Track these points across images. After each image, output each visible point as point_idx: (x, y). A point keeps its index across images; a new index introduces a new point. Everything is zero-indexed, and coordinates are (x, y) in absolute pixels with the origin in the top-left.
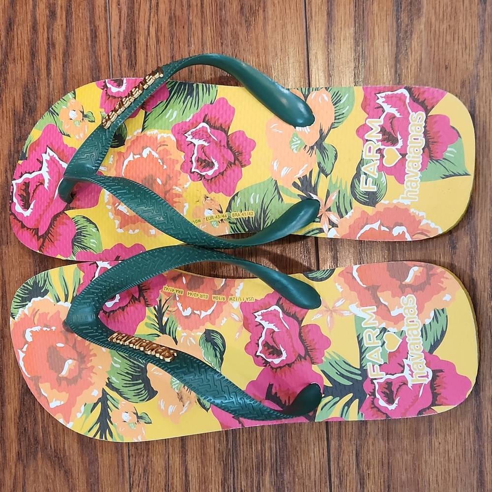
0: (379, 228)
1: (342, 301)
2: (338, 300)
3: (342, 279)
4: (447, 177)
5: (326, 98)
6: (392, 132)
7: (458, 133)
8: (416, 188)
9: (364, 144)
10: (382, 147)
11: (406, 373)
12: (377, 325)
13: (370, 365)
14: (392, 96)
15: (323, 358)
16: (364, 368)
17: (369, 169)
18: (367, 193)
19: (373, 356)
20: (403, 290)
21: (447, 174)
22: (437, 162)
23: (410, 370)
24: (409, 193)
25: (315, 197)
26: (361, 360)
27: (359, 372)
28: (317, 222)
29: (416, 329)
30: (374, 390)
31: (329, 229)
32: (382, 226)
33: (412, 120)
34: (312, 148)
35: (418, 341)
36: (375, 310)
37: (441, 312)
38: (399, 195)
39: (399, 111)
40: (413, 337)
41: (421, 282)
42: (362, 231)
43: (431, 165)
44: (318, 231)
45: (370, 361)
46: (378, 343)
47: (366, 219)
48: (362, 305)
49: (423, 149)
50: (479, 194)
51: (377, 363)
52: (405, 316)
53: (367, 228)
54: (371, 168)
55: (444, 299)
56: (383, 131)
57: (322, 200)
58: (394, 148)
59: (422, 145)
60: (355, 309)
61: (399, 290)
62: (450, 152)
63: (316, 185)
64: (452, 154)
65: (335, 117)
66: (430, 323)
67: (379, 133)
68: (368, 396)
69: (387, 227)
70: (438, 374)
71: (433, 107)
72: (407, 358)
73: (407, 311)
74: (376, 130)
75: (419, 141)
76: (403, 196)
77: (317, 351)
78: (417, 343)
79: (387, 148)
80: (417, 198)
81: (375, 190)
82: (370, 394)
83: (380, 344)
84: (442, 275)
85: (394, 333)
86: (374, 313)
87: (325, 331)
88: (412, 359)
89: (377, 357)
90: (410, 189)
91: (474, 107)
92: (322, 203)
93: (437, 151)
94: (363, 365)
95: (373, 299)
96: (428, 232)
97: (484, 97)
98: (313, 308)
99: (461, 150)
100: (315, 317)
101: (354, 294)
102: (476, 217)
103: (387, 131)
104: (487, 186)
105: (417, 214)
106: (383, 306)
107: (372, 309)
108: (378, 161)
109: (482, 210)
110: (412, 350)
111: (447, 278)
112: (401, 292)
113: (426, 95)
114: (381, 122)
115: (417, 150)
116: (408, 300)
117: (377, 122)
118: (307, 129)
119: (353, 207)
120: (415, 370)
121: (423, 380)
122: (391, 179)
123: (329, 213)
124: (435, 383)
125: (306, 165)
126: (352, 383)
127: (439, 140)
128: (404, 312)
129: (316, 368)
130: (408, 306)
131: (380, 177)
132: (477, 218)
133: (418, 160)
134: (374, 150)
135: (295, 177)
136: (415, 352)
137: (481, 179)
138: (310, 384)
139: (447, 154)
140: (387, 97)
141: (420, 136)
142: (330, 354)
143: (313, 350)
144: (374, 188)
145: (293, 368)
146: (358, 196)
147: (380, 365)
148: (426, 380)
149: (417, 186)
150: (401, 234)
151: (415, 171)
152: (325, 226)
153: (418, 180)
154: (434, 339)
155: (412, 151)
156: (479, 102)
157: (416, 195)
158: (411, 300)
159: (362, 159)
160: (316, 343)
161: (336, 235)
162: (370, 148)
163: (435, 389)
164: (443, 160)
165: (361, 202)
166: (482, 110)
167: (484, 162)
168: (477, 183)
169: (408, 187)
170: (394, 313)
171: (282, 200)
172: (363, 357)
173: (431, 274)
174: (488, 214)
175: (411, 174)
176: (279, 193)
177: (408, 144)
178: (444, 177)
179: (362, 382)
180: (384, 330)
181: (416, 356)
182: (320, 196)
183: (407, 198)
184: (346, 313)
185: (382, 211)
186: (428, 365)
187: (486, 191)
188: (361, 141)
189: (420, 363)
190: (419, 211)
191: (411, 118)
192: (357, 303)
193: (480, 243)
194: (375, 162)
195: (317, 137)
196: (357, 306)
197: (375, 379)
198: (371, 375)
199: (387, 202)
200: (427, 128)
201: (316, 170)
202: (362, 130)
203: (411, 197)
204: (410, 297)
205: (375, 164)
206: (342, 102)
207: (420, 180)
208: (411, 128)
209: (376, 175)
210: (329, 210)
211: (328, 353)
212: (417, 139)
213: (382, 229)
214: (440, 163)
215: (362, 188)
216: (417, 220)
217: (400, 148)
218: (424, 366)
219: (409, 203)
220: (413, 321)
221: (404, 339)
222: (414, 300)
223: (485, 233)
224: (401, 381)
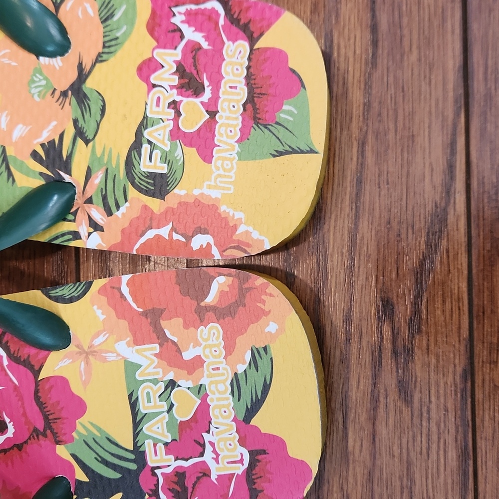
0: (170, 235)
1: (104, 336)
2: (97, 335)
3: (104, 299)
4: (281, 154)
5: (90, 11)
6: (195, 72)
7: (301, 80)
8: (230, 170)
9: (149, 92)
10: (178, 98)
11: (208, 456)
12: (161, 376)
13: (149, 444)
14: (197, 13)
15: (74, 434)
16: (141, 449)
17: (156, 134)
18: (152, 176)
19: (155, 428)
20: (202, 315)
21: (281, 149)
22: (266, 128)
23: (214, 451)
24: (219, 179)
25: (67, 178)
26: (136, 435)
27: (132, 457)
28: (70, 221)
29: (224, 382)
30: (157, 485)
31: (90, 234)
32: (174, 233)
33: (227, 54)
34: (64, 94)
35: (225, 402)
36: (158, 351)
37: (262, 352)
38: (203, 182)
39: (207, 38)
40: (217, 395)
41: (231, 302)
42: (142, 240)
43: (256, 133)
44: (71, 237)
45: (150, 437)
46: (162, 406)
47: (148, 220)
48: (137, 342)
49: (244, 105)
50: (333, 190)
51: (161, 441)
52: (205, 360)
53: (150, 234)
54: (159, 133)
55: (266, 330)
56: (181, 70)
57: (79, 184)
58: (197, 101)
59: (243, 98)
60: (126, 350)
61: (196, 316)
62: (287, 111)
63: (70, 156)
64: (291, 116)
65: (104, 43)
66: (245, 371)
67: (174, 74)
68: (147, 496)
69: (182, 235)
70: (259, 457)
71: (261, 34)
72: (208, 432)
73: (207, 351)
74: (169, 70)
75: (238, 90)
76: (208, 183)
77: (65, 421)
78: (224, 406)
79: (185, 100)
80: (232, 188)
81: (165, 171)
82: (151, 493)
83: (166, 409)
84: (263, 290)
85: (189, 388)
86: (156, 355)
87: (76, 388)
88: (216, 432)
89: (160, 431)
90: (221, 172)
91: (331, 46)
92: (79, 189)
93: (266, 109)
94: (138, 445)
95: (153, 332)
96: (248, 245)
97: (346, 31)
98: (57, 348)
99: (304, 109)
100: (61, 364)
101: (124, 324)
102: (326, 226)
103: (188, 71)
104: (347, 177)
105: (231, 214)
106: (170, 343)
107: (152, 349)
108: (171, 123)
109: (337, 216)
110: (217, 417)
111: (271, 295)
112: (198, 319)
113: (251, 14)
114: (177, 55)
115: (234, 107)
116: (209, 333)
117: (171, 55)
118: (57, 62)
119: (129, 198)
120: (222, 450)
121: (235, 468)
122: (192, 153)
123: (89, 207)
124: (254, 472)
125: (54, 123)
126: (121, 476)
127: (271, 91)
128: (204, 353)
129: (62, 451)
130: (210, 342)
131: (173, 149)
132: (329, 230)
133: (235, 122)
134: (164, 103)
135: (35, 142)
136: (221, 420)
137: (337, 165)
138: (55, 478)
139: (282, 115)
140: (188, 13)
141: (240, 82)
142: (84, 427)
143: (58, 421)
144: (163, 168)
145: (26, 452)
146: (137, 180)
147: (166, 444)
148: (239, 468)
149: (232, 168)
150: (204, 247)
151: (229, 141)
152: (84, 229)
153: (234, 158)
154: (252, 399)
155: (226, 107)
156: (339, 38)
157: (231, 183)
158: (214, 333)
159: (145, 117)
160: (62, 408)
161: (100, 244)
162: (159, 99)
163: (254, 483)
164: (276, 126)
165: (140, 190)
166: (343, 51)
167: (343, 138)
168: (331, 171)
169: (218, 168)
170: (187, 355)
171: (14, 181)
172: (138, 429)
173: (246, 289)
174: (346, 222)
175: (223, 146)
176: (8, 168)
177: (220, 95)
178: (276, 153)
179: (137, 473)
180: (172, 384)
181: (222, 428)
182: (76, 177)
183: (216, 187)
184: (111, 357)
185: (175, 206)
186: (242, 442)
187: (344, 184)
188: (144, 86)
189: (230, 439)
190: (235, 209)
191: (227, 51)
192: (128, 339)
193: (332, 269)
194: (166, 123)
195: (73, 76)
196: (129, 345)
197: (158, 468)
198: (152, 461)
199: (183, 192)
200: (251, 70)
201: (70, 132)
202: (147, 69)
203: (222, 185)
204: (212, 328)
205: (165, 127)
206: (116, 18)
207: (237, 158)
208: (225, 69)
209: (166, 145)
210: (90, 201)
211: (81, 424)
212: (236, 88)
213: (174, 239)
214: (270, 131)
215: (144, 167)
216: (231, 225)
217: (207, 101)
218: (235, 445)
219: (219, 196)
220: (218, 369)
221: (204, 399)
222: (218, 331)
223: (340, 253)
224: (200, 470)
